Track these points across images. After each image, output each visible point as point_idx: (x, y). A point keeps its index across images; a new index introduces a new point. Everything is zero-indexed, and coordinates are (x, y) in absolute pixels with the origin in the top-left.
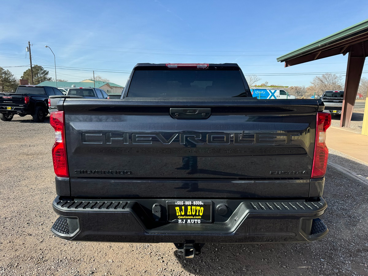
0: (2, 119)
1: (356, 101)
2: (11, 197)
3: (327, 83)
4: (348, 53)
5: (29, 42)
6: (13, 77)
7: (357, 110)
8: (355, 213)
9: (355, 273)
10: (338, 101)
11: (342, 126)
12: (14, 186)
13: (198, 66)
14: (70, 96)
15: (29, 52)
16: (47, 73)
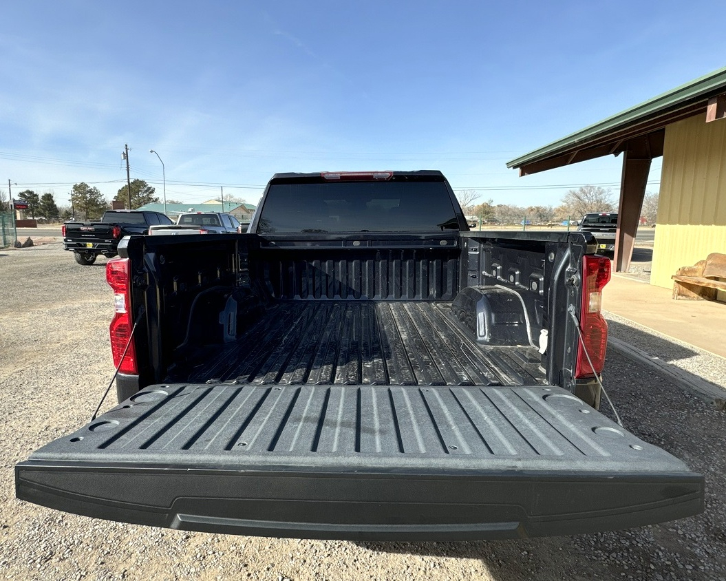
0: (79, 262)
1: (639, 229)
2: (72, 392)
3: (587, 200)
4: (623, 153)
5: (126, 146)
6: (103, 198)
7: (639, 243)
8: (651, 426)
9: (662, 548)
10: (607, 229)
11: (617, 271)
12: (81, 372)
13: (375, 175)
14: (182, 226)
15: (126, 160)
16: (153, 192)
